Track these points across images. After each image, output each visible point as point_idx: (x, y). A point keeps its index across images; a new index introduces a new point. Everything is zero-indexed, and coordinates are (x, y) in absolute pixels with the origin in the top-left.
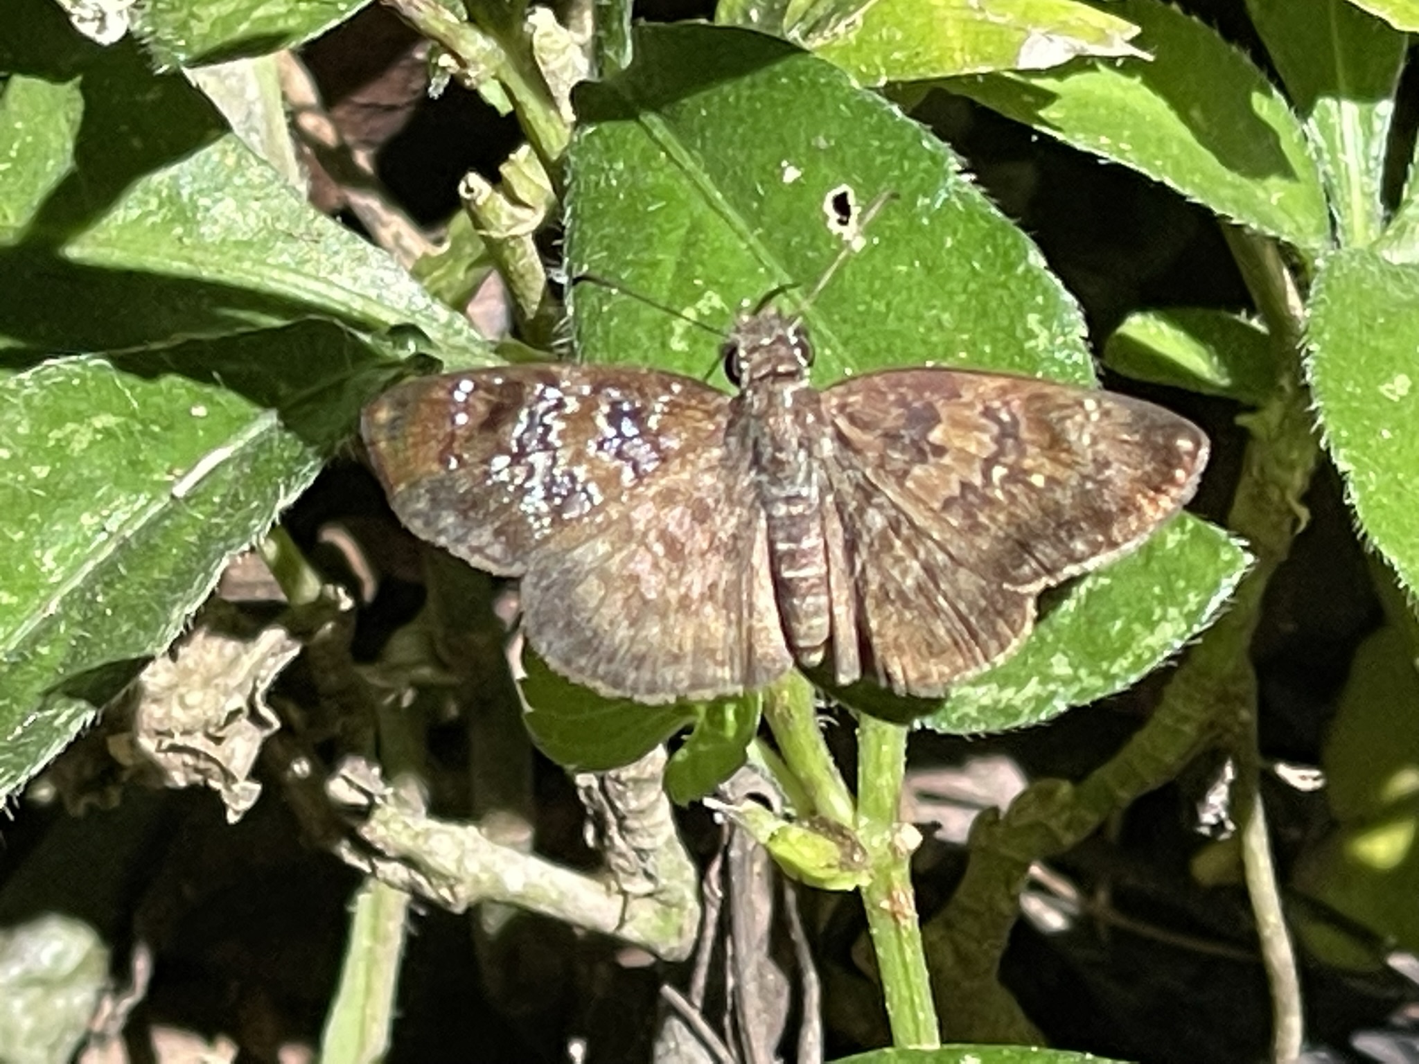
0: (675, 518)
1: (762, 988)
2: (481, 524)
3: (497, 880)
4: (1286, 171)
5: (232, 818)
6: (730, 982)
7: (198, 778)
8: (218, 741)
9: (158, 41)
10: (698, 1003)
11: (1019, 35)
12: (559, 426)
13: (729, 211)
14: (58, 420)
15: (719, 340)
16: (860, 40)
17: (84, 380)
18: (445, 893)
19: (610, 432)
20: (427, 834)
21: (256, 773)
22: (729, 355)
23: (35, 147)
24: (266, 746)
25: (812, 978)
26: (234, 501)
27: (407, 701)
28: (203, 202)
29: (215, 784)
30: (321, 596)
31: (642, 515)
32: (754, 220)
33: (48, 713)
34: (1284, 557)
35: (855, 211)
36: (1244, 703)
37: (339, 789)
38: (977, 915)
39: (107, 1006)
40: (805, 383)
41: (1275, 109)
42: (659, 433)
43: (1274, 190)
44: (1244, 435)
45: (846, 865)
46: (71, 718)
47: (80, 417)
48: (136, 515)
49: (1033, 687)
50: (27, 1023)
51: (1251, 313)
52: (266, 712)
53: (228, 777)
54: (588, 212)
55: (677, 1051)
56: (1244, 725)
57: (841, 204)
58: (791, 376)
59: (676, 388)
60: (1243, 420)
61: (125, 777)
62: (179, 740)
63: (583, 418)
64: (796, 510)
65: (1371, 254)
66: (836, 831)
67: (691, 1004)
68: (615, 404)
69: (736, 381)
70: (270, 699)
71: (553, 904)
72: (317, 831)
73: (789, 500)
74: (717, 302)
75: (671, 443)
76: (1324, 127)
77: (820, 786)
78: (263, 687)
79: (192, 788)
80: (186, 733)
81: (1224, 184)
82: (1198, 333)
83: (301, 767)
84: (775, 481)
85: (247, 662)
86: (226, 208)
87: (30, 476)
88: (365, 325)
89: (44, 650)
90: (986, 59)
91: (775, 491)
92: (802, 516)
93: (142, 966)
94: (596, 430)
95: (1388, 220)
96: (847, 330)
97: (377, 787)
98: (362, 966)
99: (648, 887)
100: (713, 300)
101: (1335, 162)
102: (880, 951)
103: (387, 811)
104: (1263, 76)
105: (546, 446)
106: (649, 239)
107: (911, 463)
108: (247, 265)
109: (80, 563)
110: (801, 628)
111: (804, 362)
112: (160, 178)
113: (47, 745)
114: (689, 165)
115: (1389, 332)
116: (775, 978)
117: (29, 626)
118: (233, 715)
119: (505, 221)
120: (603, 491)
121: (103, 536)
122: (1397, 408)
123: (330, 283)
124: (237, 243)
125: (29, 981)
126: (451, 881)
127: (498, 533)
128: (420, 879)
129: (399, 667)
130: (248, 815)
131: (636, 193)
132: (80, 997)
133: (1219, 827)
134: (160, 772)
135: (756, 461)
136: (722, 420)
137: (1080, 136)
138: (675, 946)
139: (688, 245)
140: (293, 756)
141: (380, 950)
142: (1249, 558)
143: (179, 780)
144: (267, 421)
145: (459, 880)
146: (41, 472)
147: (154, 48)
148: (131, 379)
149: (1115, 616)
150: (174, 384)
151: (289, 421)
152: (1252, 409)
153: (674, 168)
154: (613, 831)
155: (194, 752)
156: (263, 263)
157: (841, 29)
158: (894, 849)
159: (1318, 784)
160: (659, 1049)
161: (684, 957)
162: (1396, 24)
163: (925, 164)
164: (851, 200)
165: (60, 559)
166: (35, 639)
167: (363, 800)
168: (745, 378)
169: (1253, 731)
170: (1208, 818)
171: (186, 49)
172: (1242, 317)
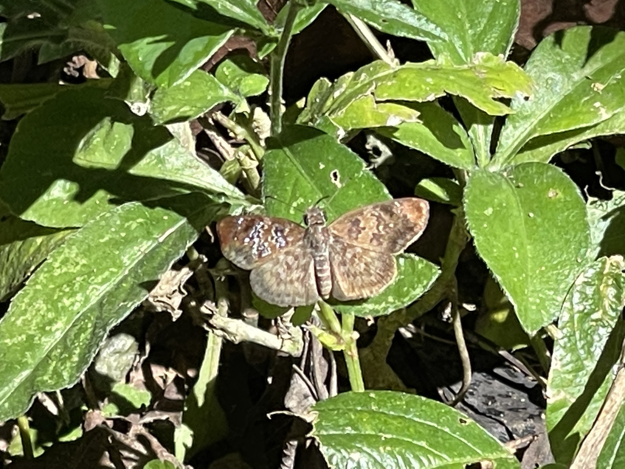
0: (290, 259)
1: (320, 365)
2: (240, 255)
3: (248, 336)
4: (462, 146)
5: (174, 320)
6: (312, 364)
7: (164, 309)
8: (170, 298)
9: (155, 117)
10: (303, 368)
11: (387, 116)
12: (262, 232)
13: (306, 176)
14: (127, 220)
15: (303, 214)
16: (345, 117)
17: (135, 209)
18: (233, 338)
19: (274, 234)
20: (228, 322)
21: (180, 308)
22: (305, 218)
23: (120, 142)
24: (183, 299)
25: (334, 362)
26: (174, 244)
27: (223, 280)
28: (166, 158)
29: (169, 311)
30: (199, 258)
31: (282, 257)
32: (312, 178)
33: (126, 303)
34: (464, 247)
35: (339, 176)
36: (454, 287)
37: (203, 309)
38: (379, 345)
39: (138, 357)
40: (325, 226)
41: (460, 129)
42: (287, 236)
43: (459, 152)
44: (453, 215)
45: (339, 343)
46: (132, 305)
47: (134, 219)
48: (149, 247)
49: (383, 305)
50: (115, 364)
51: (456, 180)
52: (183, 290)
53: (173, 309)
54: (269, 175)
55: (297, 382)
56: (454, 293)
57: (335, 175)
58: (322, 224)
59: (293, 225)
60: (453, 211)
61: (145, 309)
62: (159, 299)
63: (268, 231)
64: (322, 258)
65: (485, 170)
66: (336, 334)
67: (301, 369)
68: (277, 228)
69: (306, 224)
70: (184, 287)
71: (263, 342)
72: (198, 321)
73: (321, 256)
74: (302, 200)
75: (290, 239)
76: (473, 132)
77: (331, 322)
78: (182, 284)
79: (163, 312)
80: (162, 296)
81: (444, 152)
82: (441, 185)
83: (193, 304)
84: (316, 251)
85: (178, 277)
86: (173, 159)
87: (120, 235)
88: (211, 192)
89: (124, 285)
90: (379, 123)
91: (316, 254)
92: (323, 260)
93: (148, 348)
94: (271, 233)
95: (491, 158)
96: (336, 209)
97: (214, 309)
98: (210, 352)
99: (289, 337)
100: (301, 200)
101: (477, 142)
102: (348, 366)
103: (217, 316)
104: (456, 121)
105: (258, 236)
106: (284, 183)
107: (357, 235)
108: (178, 175)
109: (134, 260)
110: (323, 290)
111: (324, 220)
112: (155, 151)
113: (125, 312)
114: (296, 163)
115: (487, 196)
116: (324, 362)
117: (120, 277)
118: (174, 292)
119: (249, 164)
120: (271, 250)
121: (140, 253)
122: (488, 217)
123: (201, 181)
124: (176, 169)
125: (115, 352)
126: (235, 335)
127: (245, 258)
128: (226, 334)
129: (221, 270)
130: (178, 320)
131: (281, 169)
132: (131, 356)
133: (448, 319)
134: (154, 307)
135: (312, 246)
136: (303, 234)
137: (405, 141)
138: (296, 353)
139: (295, 185)
140: (191, 301)
141: (215, 347)
142: (440, 272)
143: (159, 309)
144: (184, 221)
145: (237, 335)
146: (123, 235)
147: (153, 118)
148: (147, 208)
149: (405, 287)
150: (158, 209)
151: (190, 221)
152: (455, 207)
153: (291, 164)
154: (279, 321)
155: (163, 302)
156: (183, 174)
157: (339, 113)
158: (351, 338)
159: (474, 309)
160: (292, 382)
161: (299, 356)
162: (489, 113)
163: (357, 165)
164: (338, 174)
165: (129, 259)
166: (121, 282)
167: (211, 313)
168: (309, 224)
169: (457, 295)
170: (445, 316)
171: (162, 119)
172: (453, 180)
